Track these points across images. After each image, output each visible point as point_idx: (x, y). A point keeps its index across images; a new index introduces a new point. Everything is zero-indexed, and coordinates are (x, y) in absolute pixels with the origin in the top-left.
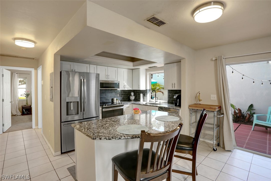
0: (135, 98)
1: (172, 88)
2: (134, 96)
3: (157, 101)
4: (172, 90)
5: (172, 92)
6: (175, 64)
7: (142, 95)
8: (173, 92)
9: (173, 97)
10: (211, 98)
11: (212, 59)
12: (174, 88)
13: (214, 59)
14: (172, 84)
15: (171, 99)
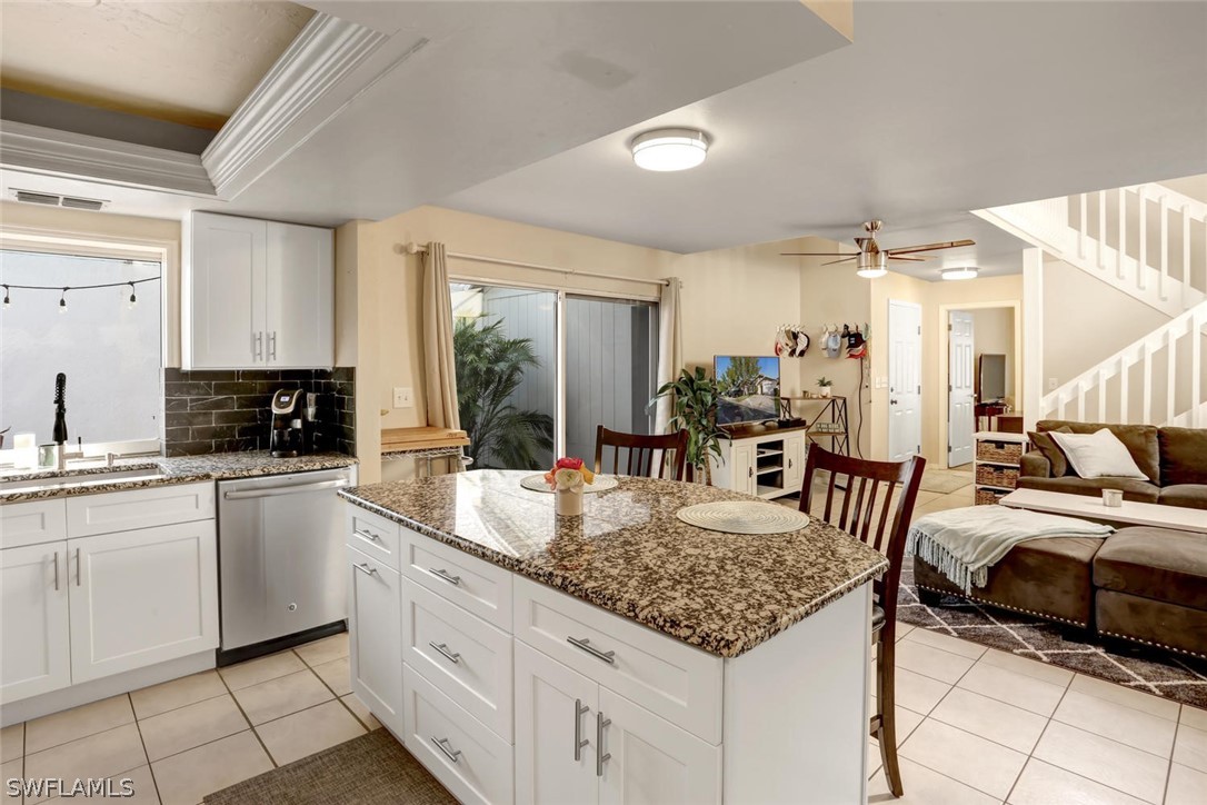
1: (254, 360)
3: (79, 455)
4: (196, 375)
5: (195, 387)
8: (209, 385)
9: (205, 414)
10: (396, 399)
11: (403, 243)
12: (268, 360)
13: (415, 249)
14: (253, 336)
15: (191, 424)
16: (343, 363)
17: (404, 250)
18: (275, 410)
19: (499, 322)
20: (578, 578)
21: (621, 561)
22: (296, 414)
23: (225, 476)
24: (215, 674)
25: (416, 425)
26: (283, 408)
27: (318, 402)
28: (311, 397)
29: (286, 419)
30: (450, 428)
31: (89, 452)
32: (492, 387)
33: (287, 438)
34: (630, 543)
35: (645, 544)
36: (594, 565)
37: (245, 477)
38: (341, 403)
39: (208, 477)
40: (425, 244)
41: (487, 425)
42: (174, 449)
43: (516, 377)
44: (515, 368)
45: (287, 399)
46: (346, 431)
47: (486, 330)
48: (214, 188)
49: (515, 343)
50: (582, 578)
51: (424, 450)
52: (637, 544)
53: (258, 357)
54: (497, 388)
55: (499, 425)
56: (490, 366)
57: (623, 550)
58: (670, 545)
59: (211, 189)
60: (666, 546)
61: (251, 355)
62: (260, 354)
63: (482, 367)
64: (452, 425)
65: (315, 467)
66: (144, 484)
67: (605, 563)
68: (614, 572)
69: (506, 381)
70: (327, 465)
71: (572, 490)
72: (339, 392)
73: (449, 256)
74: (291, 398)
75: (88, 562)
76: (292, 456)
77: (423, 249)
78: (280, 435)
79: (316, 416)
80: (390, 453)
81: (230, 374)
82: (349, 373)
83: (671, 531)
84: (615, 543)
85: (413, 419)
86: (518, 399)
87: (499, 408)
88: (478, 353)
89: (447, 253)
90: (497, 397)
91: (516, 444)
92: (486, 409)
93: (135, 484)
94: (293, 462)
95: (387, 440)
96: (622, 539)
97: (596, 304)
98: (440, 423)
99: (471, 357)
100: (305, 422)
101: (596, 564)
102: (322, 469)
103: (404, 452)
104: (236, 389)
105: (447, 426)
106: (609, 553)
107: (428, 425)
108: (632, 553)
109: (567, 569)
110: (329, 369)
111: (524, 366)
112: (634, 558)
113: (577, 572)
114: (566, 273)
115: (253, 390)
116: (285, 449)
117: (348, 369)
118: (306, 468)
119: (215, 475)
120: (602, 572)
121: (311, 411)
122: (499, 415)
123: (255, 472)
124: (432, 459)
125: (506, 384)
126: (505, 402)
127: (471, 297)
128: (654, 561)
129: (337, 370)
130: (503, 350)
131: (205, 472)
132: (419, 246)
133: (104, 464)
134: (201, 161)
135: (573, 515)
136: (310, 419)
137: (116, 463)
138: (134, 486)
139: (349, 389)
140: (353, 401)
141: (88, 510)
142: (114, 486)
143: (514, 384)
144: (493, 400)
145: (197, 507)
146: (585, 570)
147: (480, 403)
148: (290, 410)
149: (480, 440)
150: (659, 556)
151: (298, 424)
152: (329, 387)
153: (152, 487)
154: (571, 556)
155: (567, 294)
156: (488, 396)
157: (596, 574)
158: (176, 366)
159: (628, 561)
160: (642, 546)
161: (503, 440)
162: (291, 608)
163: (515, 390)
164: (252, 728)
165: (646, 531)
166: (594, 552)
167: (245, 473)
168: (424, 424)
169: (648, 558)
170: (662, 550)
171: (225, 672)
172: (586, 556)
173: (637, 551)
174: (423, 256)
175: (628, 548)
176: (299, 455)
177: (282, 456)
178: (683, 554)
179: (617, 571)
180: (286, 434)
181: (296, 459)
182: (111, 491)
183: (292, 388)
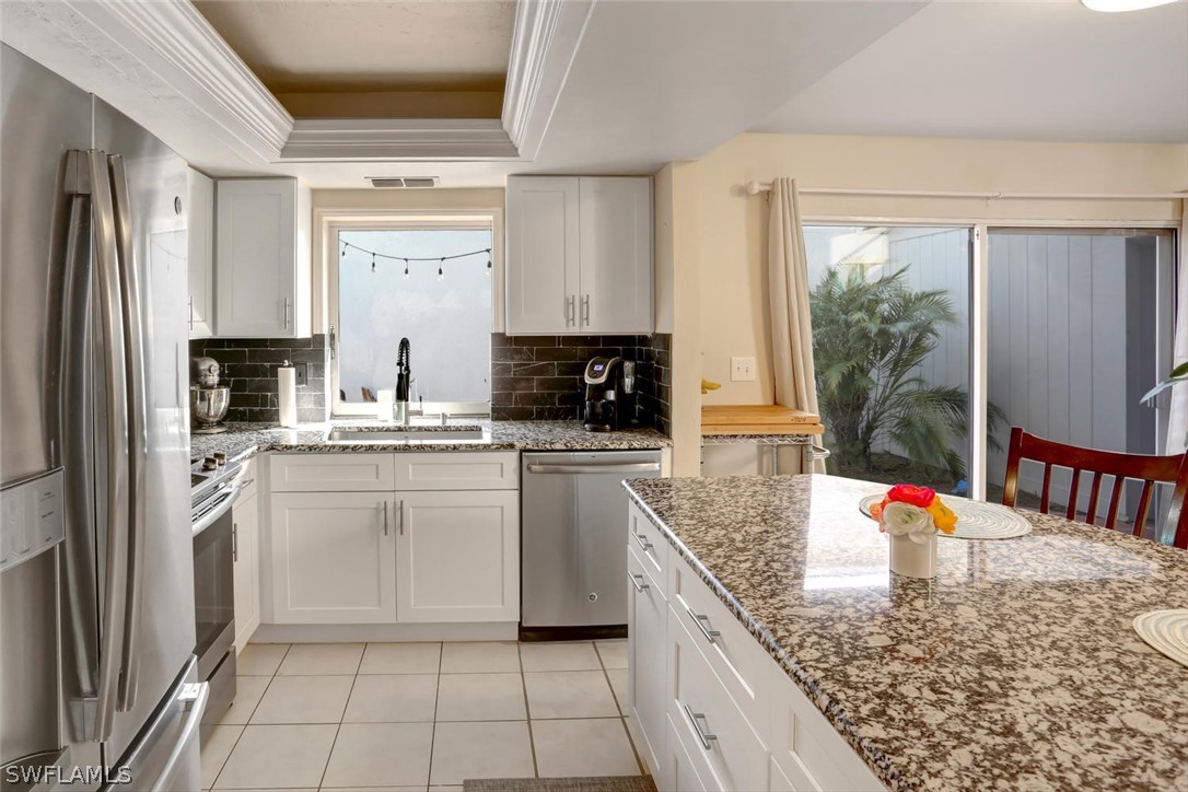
0: (233, 401)
1: (568, 325)
2: (222, 383)
3: (419, 413)
4: (519, 340)
5: (519, 352)
6: (589, 184)
7: (288, 375)
8: (531, 351)
9: (527, 379)
10: (734, 370)
11: (743, 183)
12: (581, 325)
13: (757, 188)
14: (567, 300)
15: (514, 389)
16: (661, 330)
17: (743, 191)
18: (588, 380)
19: (902, 271)
20: (856, 709)
21: (959, 696)
22: (608, 385)
23: (528, 447)
24: (515, 648)
25: (759, 402)
26: (595, 377)
27: (636, 371)
28: (628, 366)
29: (599, 391)
30: (802, 410)
31: (430, 411)
32: (891, 353)
33: (599, 410)
34: (997, 661)
35: (1030, 672)
36: (902, 689)
37: (548, 451)
38: (658, 374)
39: (511, 446)
40: (771, 182)
41: (884, 403)
42: (500, 413)
43: (929, 340)
44: (924, 329)
45: (601, 368)
46: (662, 406)
47: (885, 282)
48: (517, 149)
49: (925, 296)
50: (865, 710)
51: (761, 436)
52: (1012, 666)
53: (571, 322)
54: (900, 354)
55: (898, 404)
56: (883, 326)
57: (975, 673)
58: (1089, 691)
59: (512, 151)
60: (1076, 689)
61: (565, 320)
62: (573, 319)
63: (873, 327)
64: (806, 407)
65: (622, 447)
66: (455, 448)
67: (927, 693)
68: (933, 717)
69: (913, 346)
70: (636, 445)
71: (914, 539)
72: (658, 363)
73: (801, 193)
74: (605, 367)
75: (410, 514)
76: (604, 431)
77: (767, 188)
78: (593, 407)
79: (635, 386)
80: (717, 436)
81: (550, 340)
82: (666, 340)
83: (1104, 655)
84: (967, 654)
85: (757, 396)
86: (930, 371)
87: (904, 378)
88: (871, 312)
89: (799, 189)
90: (899, 366)
91: (923, 430)
92: (882, 382)
93: (447, 447)
94: (604, 438)
95: (712, 419)
96: (984, 648)
97: (1053, 238)
98: (790, 401)
99: (857, 316)
100: (620, 392)
101: (909, 690)
102: (630, 449)
103: (735, 436)
104: (559, 355)
105: (798, 407)
106: (945, 671)
107: (775, 403)
108: (993, 686)
109: (847, 684)
110: (649, 335)
111: (939, 326)
112: (992, 697)
113: (862, 695)
114: (988, 198)
115: (574, 357)
116: (598, 423)
117: (665, 335)
118: (612, 447)
119: (519, 445)
120: (910, 708)
121: (628, 382)
122: (900, 391)
123: (557, 446)
124: (779, 446)
125: (915, 349)
126: (912, 372)
127: (871, 241)
128: (1033, 719)
129: (656, 336)
130: (907, 305)
131: (511, 441)
132: (761, 184)
133: (438, 423)
134: (502, 124)
135: (916, 576)
136: (628, 390)
137: (449, 423)
138: (446, 449)
139: (665, 359)
140: (669, 373)
141: (410, 467)
142: (431, 446)
143: (925, 350)
144: (893, 370)
145: (502, 476)
146: (879, 696)
147: (873, 374)
148: (602, 379)
149: (875, 420)
150: (1050, 711)
151: (611, 395)
152: (650, 356)
153: (461, 451)
154: (869, 657)
155: (988, 228)
156: (884, 366)
157: (895, 711)
158: (501, 331)
159: (977, 699)
160: (1020, 674)
161: (906, 423)
162: (592, 597)
163: (927, 358)
164: (529, 720)
165: (1046, 642)
166: (917, 660)
167: (548, 446)
168: (771, 402)
169: (1023, 711)
170: (1063, 697)
171: (526, 647)
172: (896, 667)
173: (1005, 684)
174: (767, 197)
175: (989, 670)
176: (613, 429)
177: (594, 430)
178: (1113, 721)
179: (940, 716)
180: (599, 404)
181: (607, 435)
182: (428, 452)
183: (607, 354)
